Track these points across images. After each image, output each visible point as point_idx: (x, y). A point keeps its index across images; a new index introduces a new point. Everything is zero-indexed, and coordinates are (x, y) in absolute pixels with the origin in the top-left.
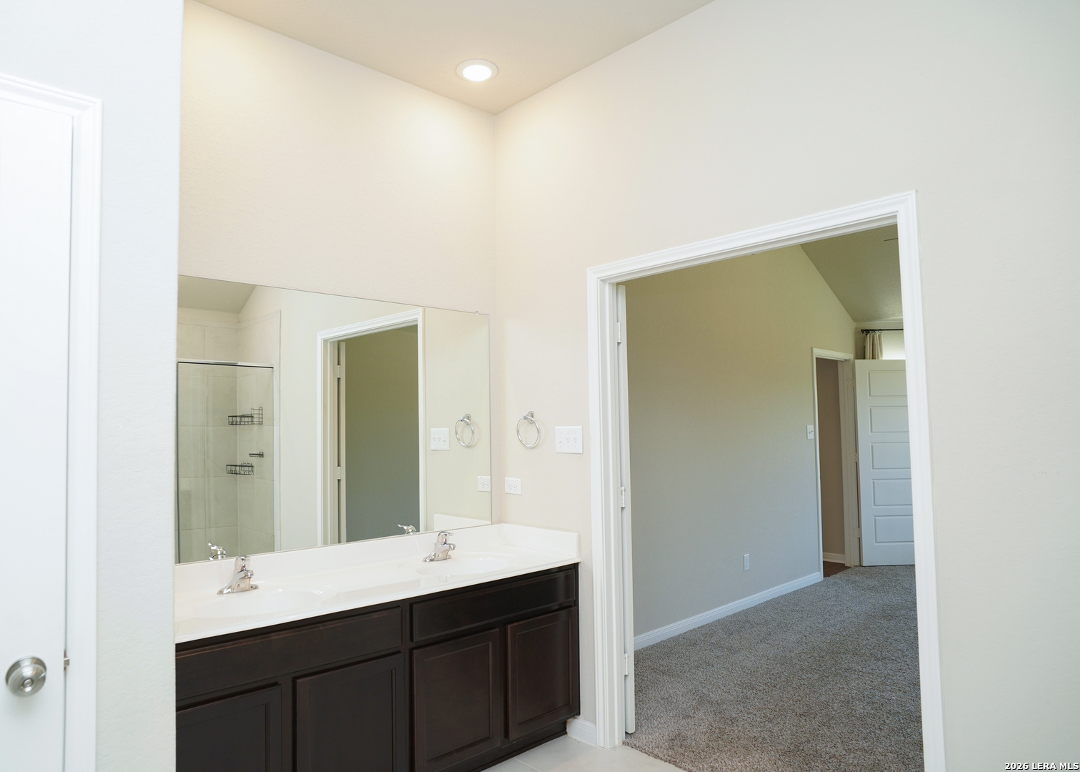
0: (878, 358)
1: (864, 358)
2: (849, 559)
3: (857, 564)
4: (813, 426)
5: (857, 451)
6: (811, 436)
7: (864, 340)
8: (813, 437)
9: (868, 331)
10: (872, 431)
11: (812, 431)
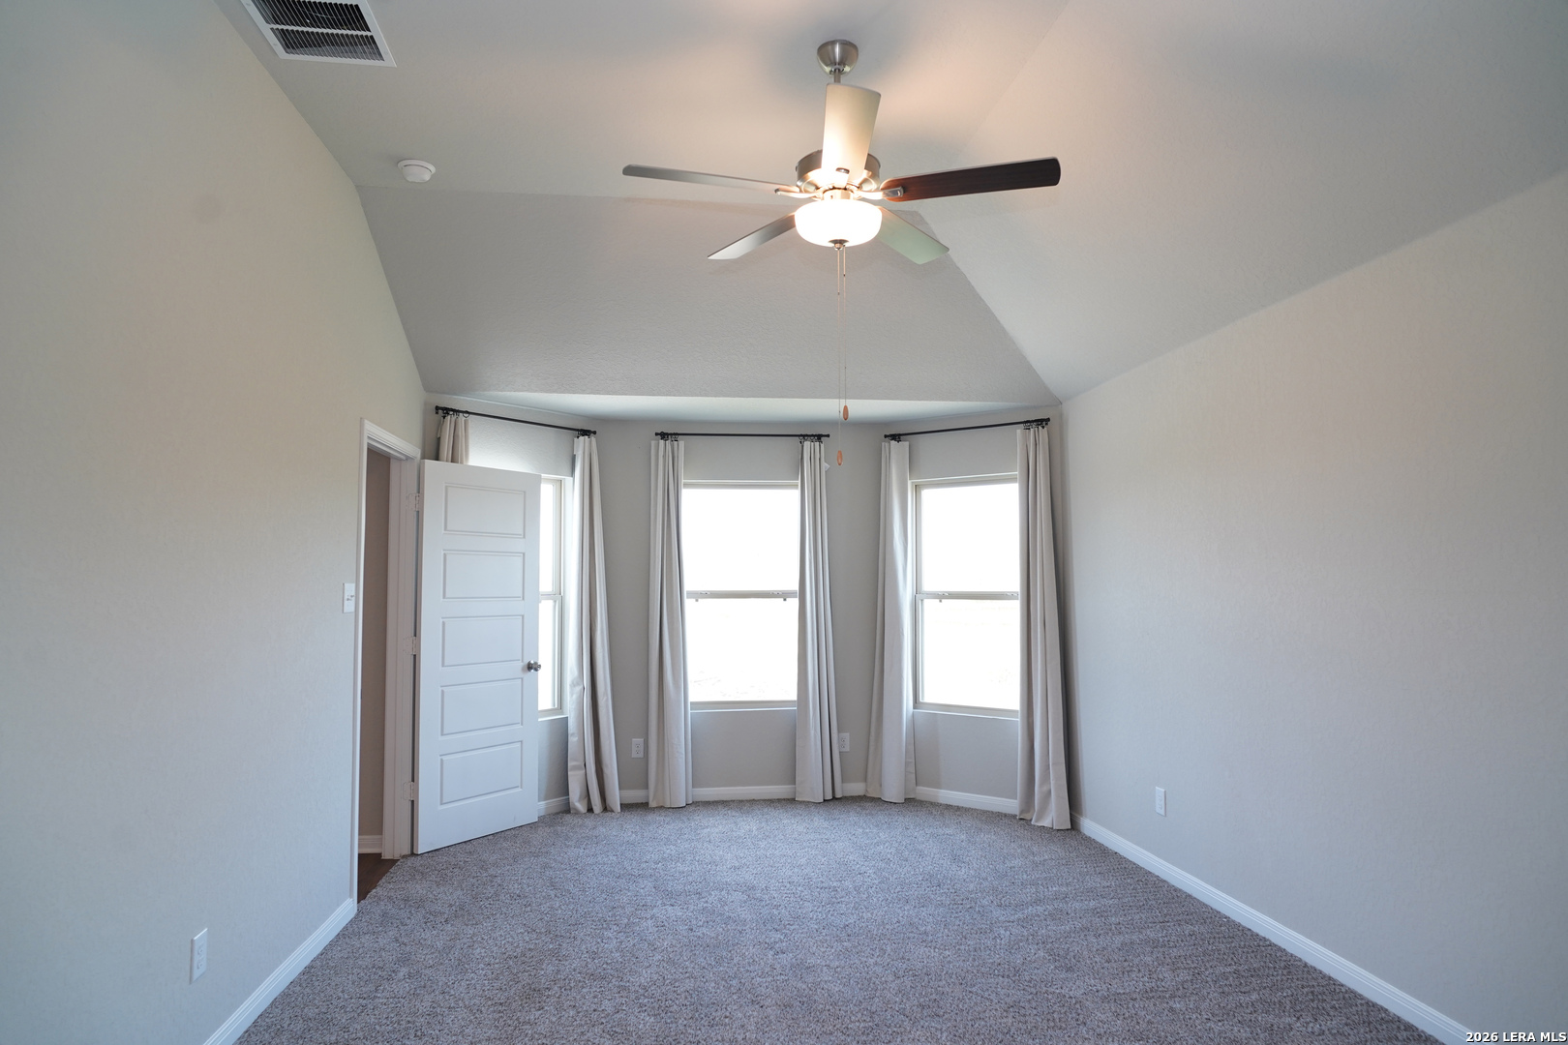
0: (462, 463)
1: (437, 458)
2: (392, 846)
3: (407, 851)
4: (354, 585)
5: (416, 633)
6: (349, 607)
7: (440, 426)
8: (353, 609)
9: (447, 411)
10: (444, 597)
11: (352, 594)
